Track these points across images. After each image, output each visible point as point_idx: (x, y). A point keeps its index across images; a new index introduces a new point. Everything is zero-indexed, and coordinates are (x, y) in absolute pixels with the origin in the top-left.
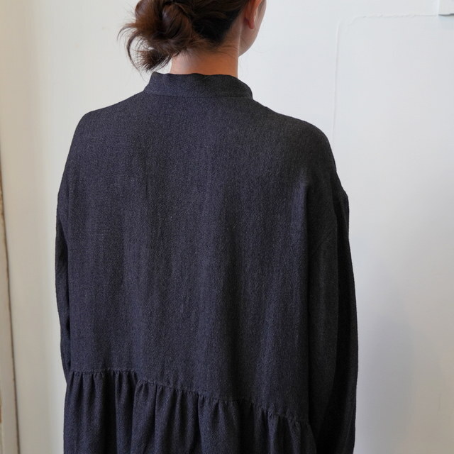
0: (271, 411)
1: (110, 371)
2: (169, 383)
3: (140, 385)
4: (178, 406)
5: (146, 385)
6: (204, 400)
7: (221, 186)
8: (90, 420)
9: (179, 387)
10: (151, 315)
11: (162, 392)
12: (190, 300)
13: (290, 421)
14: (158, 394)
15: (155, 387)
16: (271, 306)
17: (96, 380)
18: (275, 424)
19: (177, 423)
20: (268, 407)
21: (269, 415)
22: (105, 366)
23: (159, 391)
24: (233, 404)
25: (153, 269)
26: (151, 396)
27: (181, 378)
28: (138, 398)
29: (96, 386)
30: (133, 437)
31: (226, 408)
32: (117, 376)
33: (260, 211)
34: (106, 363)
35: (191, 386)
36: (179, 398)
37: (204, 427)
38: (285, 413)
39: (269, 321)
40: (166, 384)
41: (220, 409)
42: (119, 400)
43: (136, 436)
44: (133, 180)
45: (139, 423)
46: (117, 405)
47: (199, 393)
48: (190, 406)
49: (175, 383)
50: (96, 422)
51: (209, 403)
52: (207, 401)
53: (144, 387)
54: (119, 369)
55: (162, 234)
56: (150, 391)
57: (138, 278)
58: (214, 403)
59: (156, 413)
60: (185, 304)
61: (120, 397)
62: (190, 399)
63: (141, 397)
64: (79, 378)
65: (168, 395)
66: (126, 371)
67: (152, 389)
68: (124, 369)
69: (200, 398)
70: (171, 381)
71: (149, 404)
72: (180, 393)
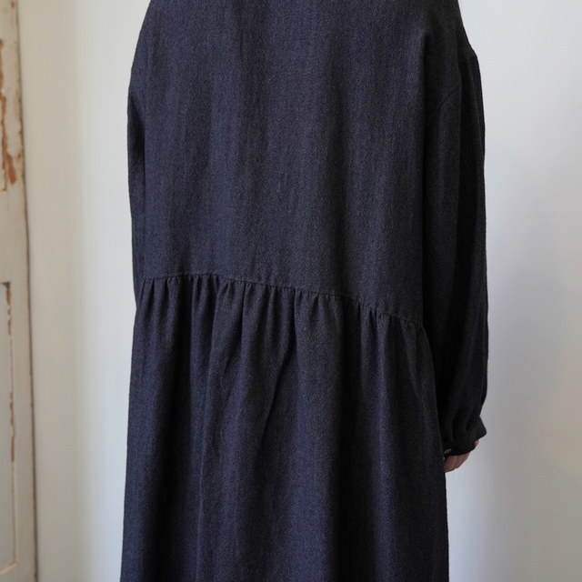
0: (380, 310)
1: (187, 276)
2: (260, 279)
3: (224, 285)
4: (270, 305)
5: (232, 285)
6: (301, 297)
7: (327, 36)
8: (161, 334)
9: (272, 283)
10: (241, 198)
11: (252, 291)
12: (288, 177)
13: (403, 322)
14: (246, 293)
15: (243, 285)
16: (381, 179)
17: (171, 285)
18: (385, 324)
19: (269, 327)
20: (377, 305)
21: (378, 314)
22: (181, 269)
23: (248, 289)
24: (336, 299)
25: (245, 142)
26: (238, 297)
27: (275, 272)
28: (222, 303)
29: (170, 293)
30: (213, 350)
31: (326, 303)
32: (196, 280)
33: (371, 63)
34: (184, 266)
35: (286, 281)
36: (272, 295)
37: (301, 327)
38: (396, 312)
39: (379, 197)
40: (256, 281)
41: (320, 304)
42: (196, 310)
43: (217, 348)
44: (224, 37)
45: (221, 331)
46: (193, 316)
47: (296, 288)
48: (285, 304)
49: (268, 279)
50: (169, 337)
51: (307, 298)
52: (305, 296)
53: (229, 286)
54: (198, 272)
55: (258, 100)
56: (237, 291)
57: (226, 155)
58: (314, 297)
59: (244, 317)
60: (282, 182)
61: (197, 306)
62: (285, 296)
63: (226, 299)
64: (150, 285)
65: (259, 293)
66: (207, 274)
67: (239, 289)
68: (205, 271)
69: (297, 294)
70: (262, 276)
71: (235, 306)
72: (273, 289)
